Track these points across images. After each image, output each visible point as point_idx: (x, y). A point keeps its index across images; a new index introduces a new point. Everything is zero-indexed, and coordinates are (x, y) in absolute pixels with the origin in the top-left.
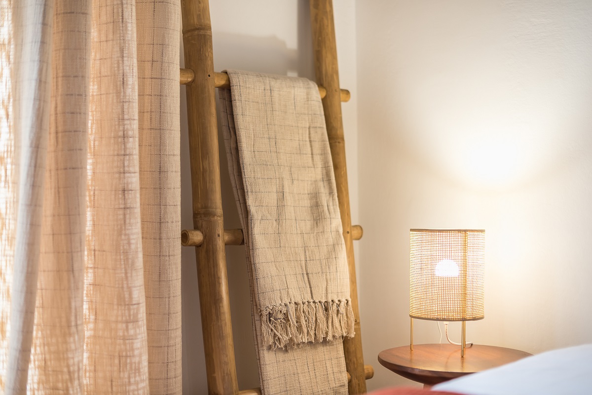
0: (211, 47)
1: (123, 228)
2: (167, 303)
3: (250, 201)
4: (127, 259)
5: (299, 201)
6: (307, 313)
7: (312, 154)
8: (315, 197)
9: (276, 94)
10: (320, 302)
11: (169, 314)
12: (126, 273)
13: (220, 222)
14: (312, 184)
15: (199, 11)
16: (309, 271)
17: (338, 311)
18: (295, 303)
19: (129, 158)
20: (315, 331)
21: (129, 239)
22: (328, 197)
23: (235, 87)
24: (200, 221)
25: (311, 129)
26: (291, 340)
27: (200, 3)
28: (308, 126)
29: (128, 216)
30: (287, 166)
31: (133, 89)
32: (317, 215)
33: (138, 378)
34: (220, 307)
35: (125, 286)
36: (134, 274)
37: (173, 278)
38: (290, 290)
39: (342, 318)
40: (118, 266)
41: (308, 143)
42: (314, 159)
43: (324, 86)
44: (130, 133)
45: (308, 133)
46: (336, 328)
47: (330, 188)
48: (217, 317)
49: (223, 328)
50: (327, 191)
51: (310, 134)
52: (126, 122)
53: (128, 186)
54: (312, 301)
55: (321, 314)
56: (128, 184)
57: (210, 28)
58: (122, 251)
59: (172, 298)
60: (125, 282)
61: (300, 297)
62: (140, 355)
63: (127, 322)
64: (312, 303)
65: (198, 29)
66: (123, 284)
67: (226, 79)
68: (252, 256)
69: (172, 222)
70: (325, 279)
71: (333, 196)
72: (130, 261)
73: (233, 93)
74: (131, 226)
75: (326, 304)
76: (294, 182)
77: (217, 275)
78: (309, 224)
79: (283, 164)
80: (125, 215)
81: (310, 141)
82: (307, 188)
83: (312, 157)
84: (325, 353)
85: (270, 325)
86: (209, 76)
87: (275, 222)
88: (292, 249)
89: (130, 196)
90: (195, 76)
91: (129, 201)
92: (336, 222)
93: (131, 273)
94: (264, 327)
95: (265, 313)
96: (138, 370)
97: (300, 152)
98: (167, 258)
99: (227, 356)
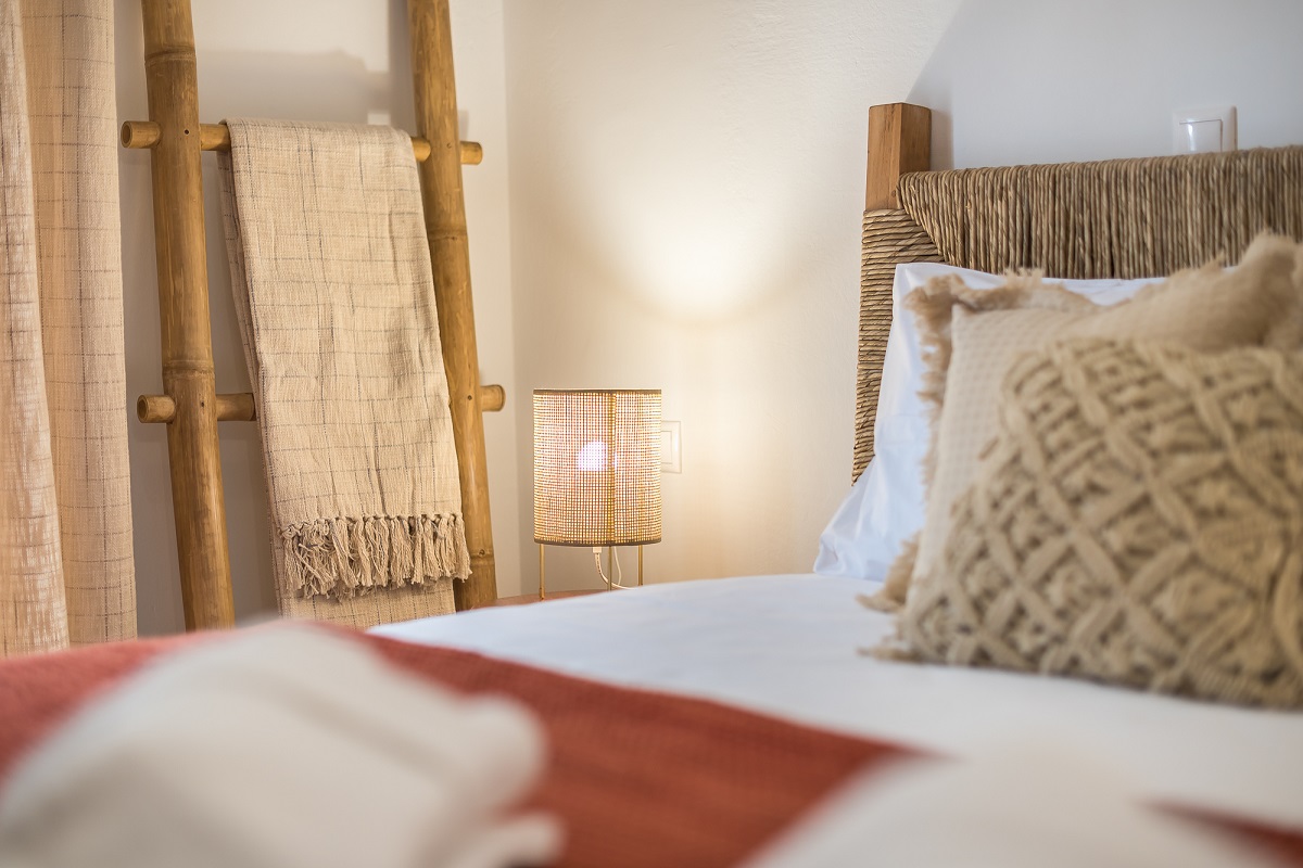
0: (193, 82)
1: (12, 392)
2: (101, 516)
3: (264, 345)
4: (20, 443)
5: (366, 345)
6: (372, 538)
7: (395, 261)
8: (398, 336)
9: (321, 158)
10: (399, 518)
11: (105, 535)
12: (19, 467)
13: (204, 381)
14: (393, 314)
15: (169, 21)
16: (382, 465)
17: (435, 535)
18: (350, 519)
19: (17, 278)
20: (389, 566)
21: (22, 412)
22: (421, 337)
23: (238, 148)
24: (171, 381)
25: (394, 217)
26: (339, 581)
27: (170, 6)
28: (387, 212)
29: (18, 374)
30: (344, 283)
31: (21, 165)
32: (400, 366)
33: (46, 638)
34: (203, 524)
35: (18, 487)
36: (32, 468)
37: (110, 476)
38: (340, 499)
39: (443, 546)
40: (7, 456)
41: (388, 242)
42: (399, 269)
43: (428, 138)
44: (18, 238)
45: (387, 223)
46: (430, 562)
47: (428, 320)
48: (199, 541)
49: (210, 559)
50: (422, 326)
51: (390, 225)
52: (9, 220)
53: (16, 323)
54: (383, 515)
55: (400, 538)
56: (16, 321)
57: (191, 49)
58: (11, 431)
59: (109, 509)
60: (18, 481)
61: (359, 509)
62: (49, 601)
63: (24, 547)
64: (382, 520)
65: (167, 52)
66: (15, 485)
67: (223, 135)
68: (264, 439)
69: (107, 382)
70: (410, 479)
71: (431, 334)
72: (25, 446)
73: (235, 160)
74: (25, 390)
75: (412, 521)
76: (357, 311)
77: (199, 470)
78: (384, 384)
79: (334, 280)
80: (13, 372)
81: (392, 238)
82: (383, 320)
83: (395, 266)
84: (417, 606)
85: (300, 557)
86: (187, 132)
87: (313, 381)
88: (350, 427)
89: (21, 340)
90: (162, 134)
91: (19, 349)
92: (435, 378)
93: (28, 466)
94: (289, 559)
95: (288, 535)
96: (46, 624)
97: (370, 257)
98: (99, 442)
99: (216, 606)
